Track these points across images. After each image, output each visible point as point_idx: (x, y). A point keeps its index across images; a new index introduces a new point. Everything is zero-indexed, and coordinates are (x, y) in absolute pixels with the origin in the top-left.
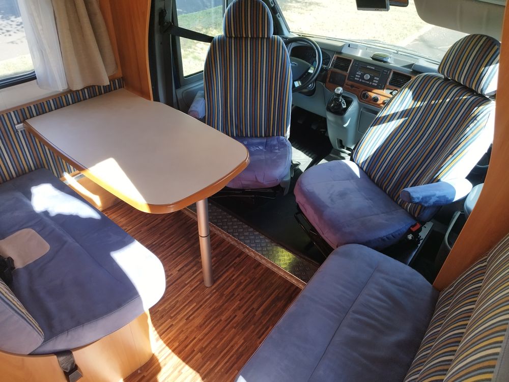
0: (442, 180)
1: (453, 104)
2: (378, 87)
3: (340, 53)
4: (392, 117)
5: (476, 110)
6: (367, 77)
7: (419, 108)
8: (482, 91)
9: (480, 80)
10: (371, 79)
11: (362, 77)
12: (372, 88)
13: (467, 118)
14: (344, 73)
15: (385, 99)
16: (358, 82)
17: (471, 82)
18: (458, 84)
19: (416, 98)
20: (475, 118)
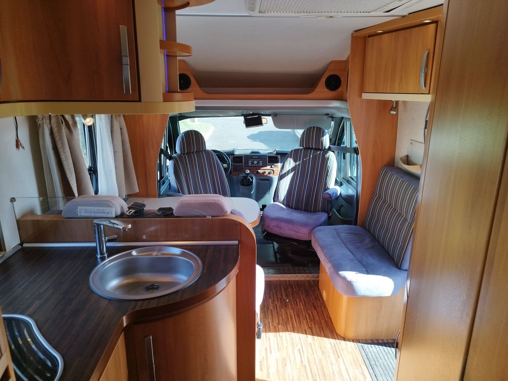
0: (330, 188)
1: (315, 157)
2: (263, 166)
3: (234, 154)
4: (288, 173)
5: (327, 156)
6: (255, 162)
7: (299, 164)
8: (325, 147)
9: (322, 143)
10: (258, 163)
11: (253, 163)
12: (259, 167)
13: (325, 161)
14: (241, 164)
15: (269, 171)
16: (251, 166)
17: (318, 145)
18: (312, 149)
19: (295, 161)
20: (328, 158)
